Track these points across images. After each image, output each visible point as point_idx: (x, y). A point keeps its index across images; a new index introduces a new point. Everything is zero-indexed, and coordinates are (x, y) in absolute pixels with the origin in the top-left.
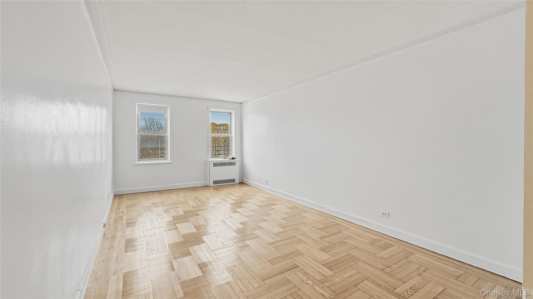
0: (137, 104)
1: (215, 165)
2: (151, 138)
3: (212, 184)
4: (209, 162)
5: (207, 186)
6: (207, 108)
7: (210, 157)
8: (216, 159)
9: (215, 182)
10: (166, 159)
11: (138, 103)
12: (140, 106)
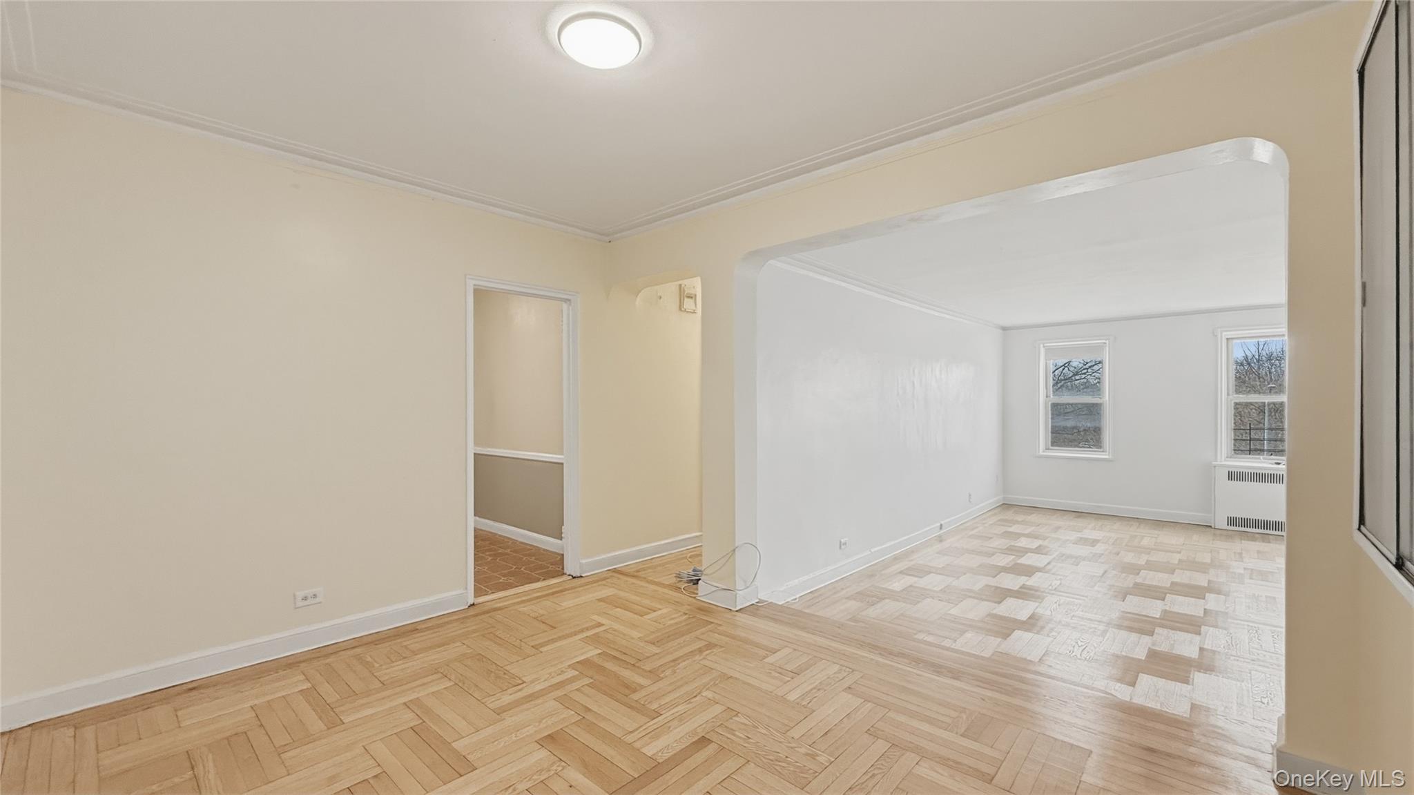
0: (1042, 346)
1: (1232, 476)
2: (1078, 410)
3: (1222, 523)
4: (1215, 467)
5: (1211, 526)
6: (1213, 333)
7: (1226, 456)
8: (1236, 461)
9: (1232, 521)
10: (1103, 452)
11: (1046, 345)
12: (1048, 350)
